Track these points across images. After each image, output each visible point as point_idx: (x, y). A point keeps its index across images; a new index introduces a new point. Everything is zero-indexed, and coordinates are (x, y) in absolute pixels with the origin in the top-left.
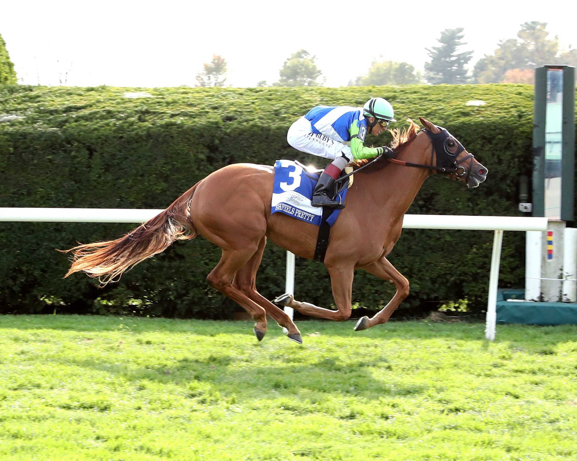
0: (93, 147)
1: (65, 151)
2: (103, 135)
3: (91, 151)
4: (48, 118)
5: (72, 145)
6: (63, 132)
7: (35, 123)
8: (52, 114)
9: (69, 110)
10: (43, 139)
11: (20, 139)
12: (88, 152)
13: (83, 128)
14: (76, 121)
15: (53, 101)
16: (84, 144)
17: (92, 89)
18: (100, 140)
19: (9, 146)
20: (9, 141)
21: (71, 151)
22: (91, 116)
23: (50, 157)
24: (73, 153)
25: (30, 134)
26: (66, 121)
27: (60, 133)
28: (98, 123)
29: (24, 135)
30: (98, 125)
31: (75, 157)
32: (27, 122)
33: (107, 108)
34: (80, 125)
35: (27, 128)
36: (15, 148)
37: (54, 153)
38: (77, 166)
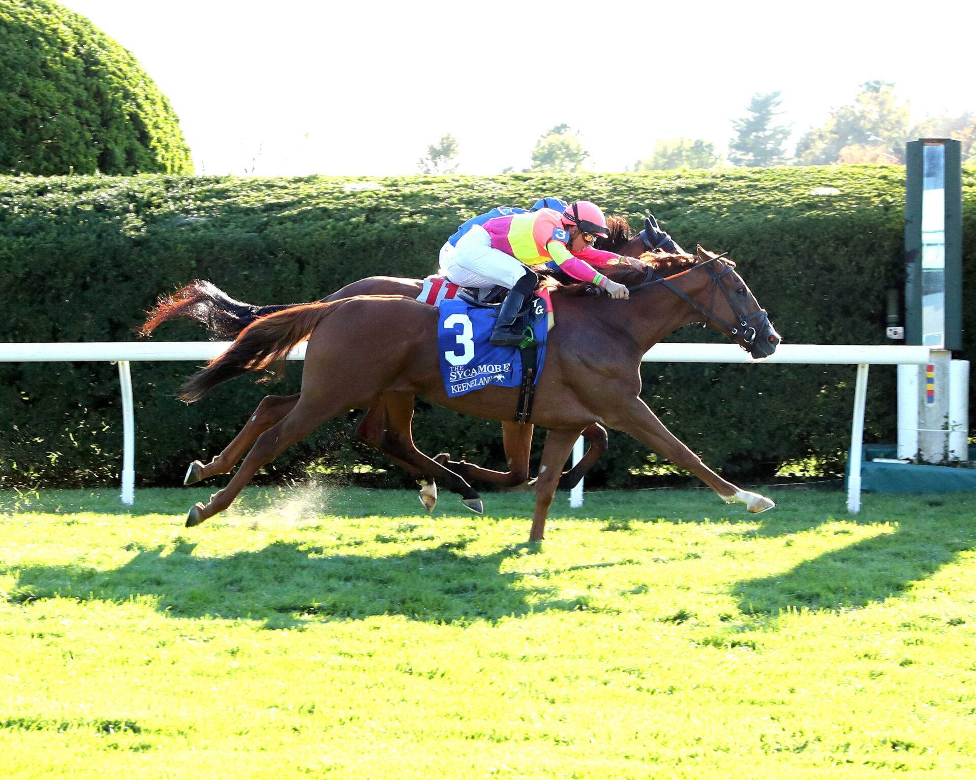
0: (304, 258)
1: (267, 264)
2: (317, 242)
3: (302, 264)
4: (242, 220)
5: (276, 256)
6: (264, 238)
7: (226, 227)
8: (248, 215)
9: (269, 208)
10: (236, 248)
11: (205, 248)
12: (297, 265)
13: (290, 232)
14: (281, 223)
15: (249, 196)
16: (292, 254)
17: (300, 180)
18: (313, 249)
19: (190, 258)
20: (191, 252)
21: (274, 265)
22: (301, 216)
23: (246, 273)
24: (277, 267)
25: (220, 241)
26: (266, 224)
27: (260, 242)
28: (311, 225)
29: (211, 244)
30: (312, 227)
31: (281, 272)
32: (214, 226)
33: (322, 205)
34: (286, 228)
35: (213, 234)
36: (199, 261)
37: (251, 267)
38: (283, 284)
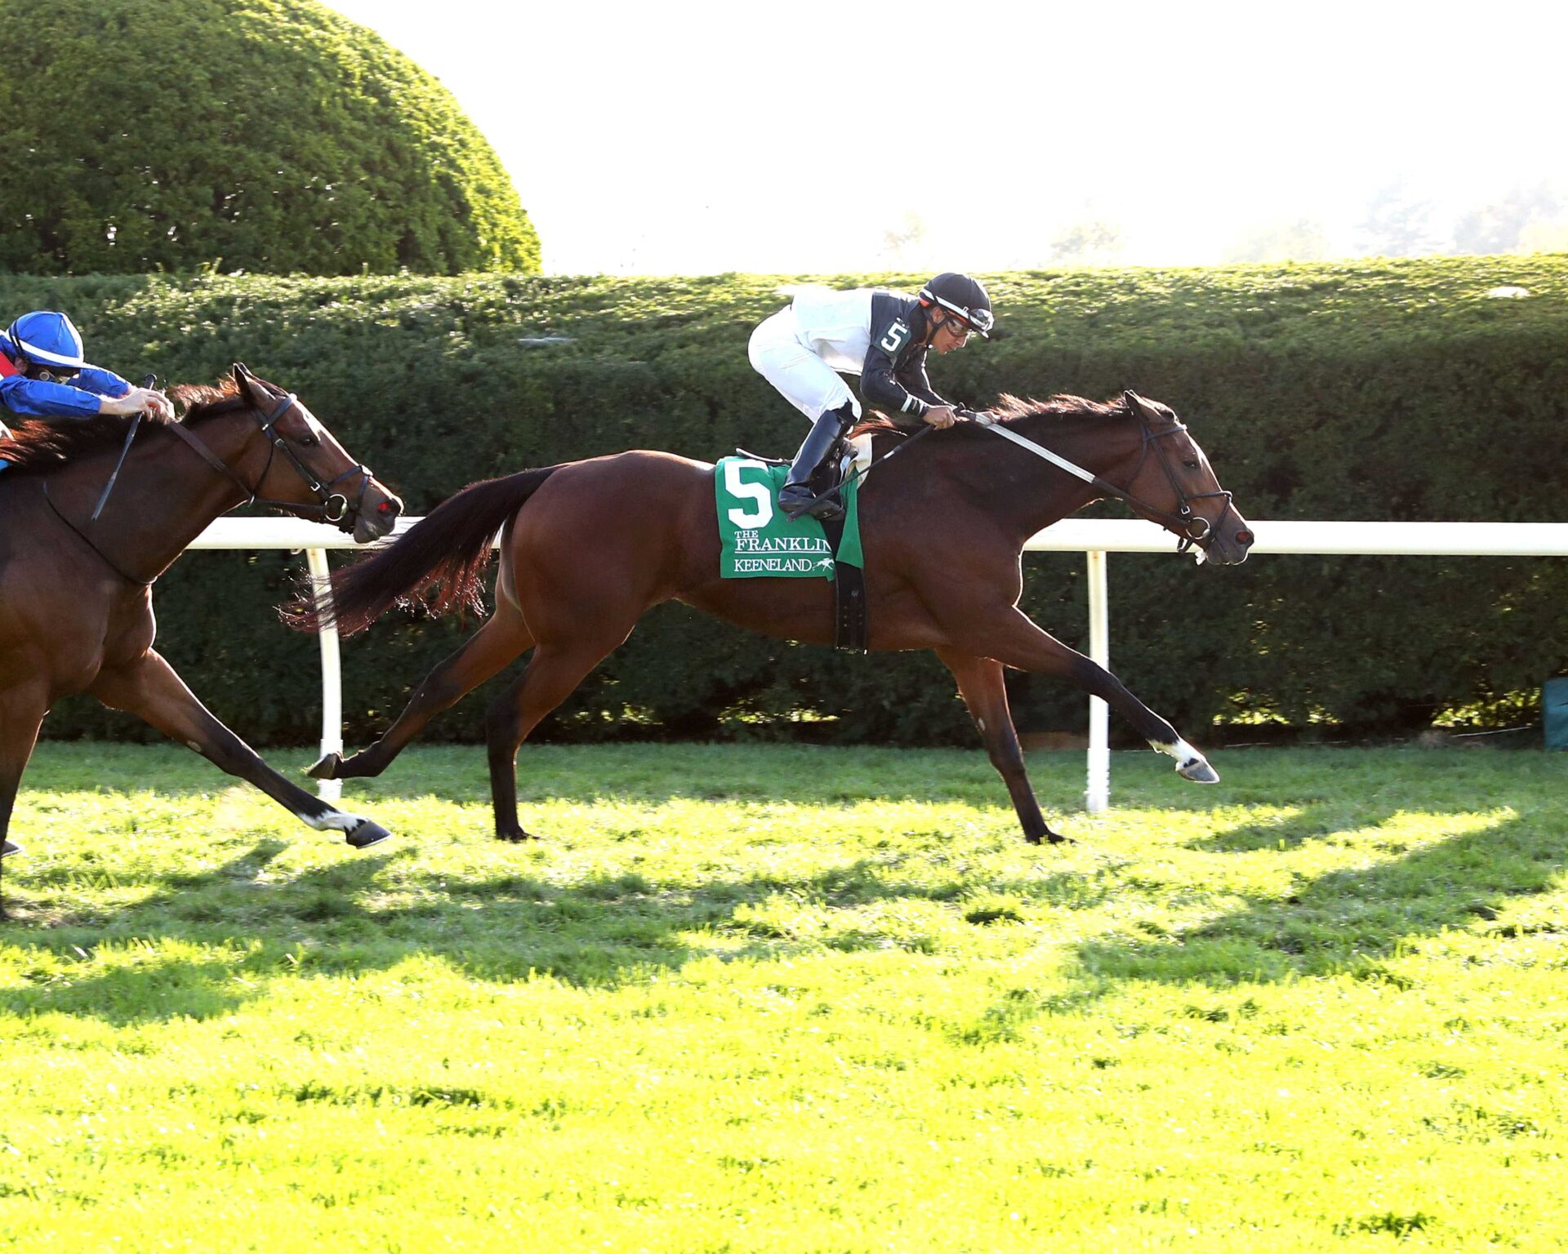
0: (716, 399)
1: (659, 408)
2: (735, 374)
3: (714, 408)
4: (624, 341)
5: (674, 396)
6: (657, 369)
7: (599, 351)
8: (631, 333)
9: (666, 322)
10: (613, 384)
11: (566, 384)
12: (707, 409)
13: (695, 360)
14: (682, 346)
15: (632, 306)
16: (698, 393)
17: (710, 281)
18: (730, 384)
19: (546, 399)
20: (548, 389)
21: (672, 409)
22: (711, 335)
23: (629, 421)
24: (676, 412)
25: (588, 373)
26: (661, 347)
27: (650, 374)
28: (726, 348)
29: (575, 378)
30: (727, 352)
31: (680, 420)
32: (581, 350)
33: (743, 319)
34: (689, 354)
35: (580, 362)
36: (557, 403)
37: (636, 413)
38: (686, 438)
